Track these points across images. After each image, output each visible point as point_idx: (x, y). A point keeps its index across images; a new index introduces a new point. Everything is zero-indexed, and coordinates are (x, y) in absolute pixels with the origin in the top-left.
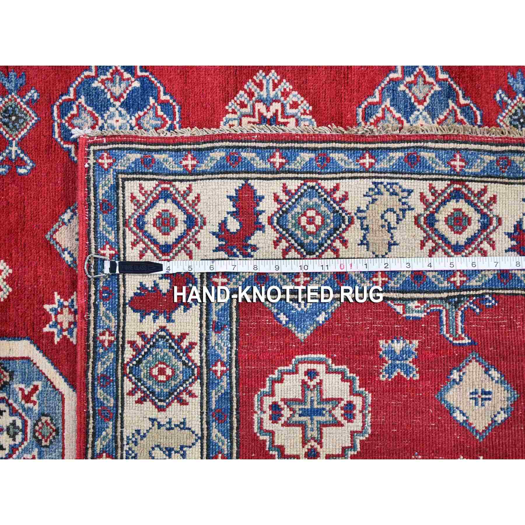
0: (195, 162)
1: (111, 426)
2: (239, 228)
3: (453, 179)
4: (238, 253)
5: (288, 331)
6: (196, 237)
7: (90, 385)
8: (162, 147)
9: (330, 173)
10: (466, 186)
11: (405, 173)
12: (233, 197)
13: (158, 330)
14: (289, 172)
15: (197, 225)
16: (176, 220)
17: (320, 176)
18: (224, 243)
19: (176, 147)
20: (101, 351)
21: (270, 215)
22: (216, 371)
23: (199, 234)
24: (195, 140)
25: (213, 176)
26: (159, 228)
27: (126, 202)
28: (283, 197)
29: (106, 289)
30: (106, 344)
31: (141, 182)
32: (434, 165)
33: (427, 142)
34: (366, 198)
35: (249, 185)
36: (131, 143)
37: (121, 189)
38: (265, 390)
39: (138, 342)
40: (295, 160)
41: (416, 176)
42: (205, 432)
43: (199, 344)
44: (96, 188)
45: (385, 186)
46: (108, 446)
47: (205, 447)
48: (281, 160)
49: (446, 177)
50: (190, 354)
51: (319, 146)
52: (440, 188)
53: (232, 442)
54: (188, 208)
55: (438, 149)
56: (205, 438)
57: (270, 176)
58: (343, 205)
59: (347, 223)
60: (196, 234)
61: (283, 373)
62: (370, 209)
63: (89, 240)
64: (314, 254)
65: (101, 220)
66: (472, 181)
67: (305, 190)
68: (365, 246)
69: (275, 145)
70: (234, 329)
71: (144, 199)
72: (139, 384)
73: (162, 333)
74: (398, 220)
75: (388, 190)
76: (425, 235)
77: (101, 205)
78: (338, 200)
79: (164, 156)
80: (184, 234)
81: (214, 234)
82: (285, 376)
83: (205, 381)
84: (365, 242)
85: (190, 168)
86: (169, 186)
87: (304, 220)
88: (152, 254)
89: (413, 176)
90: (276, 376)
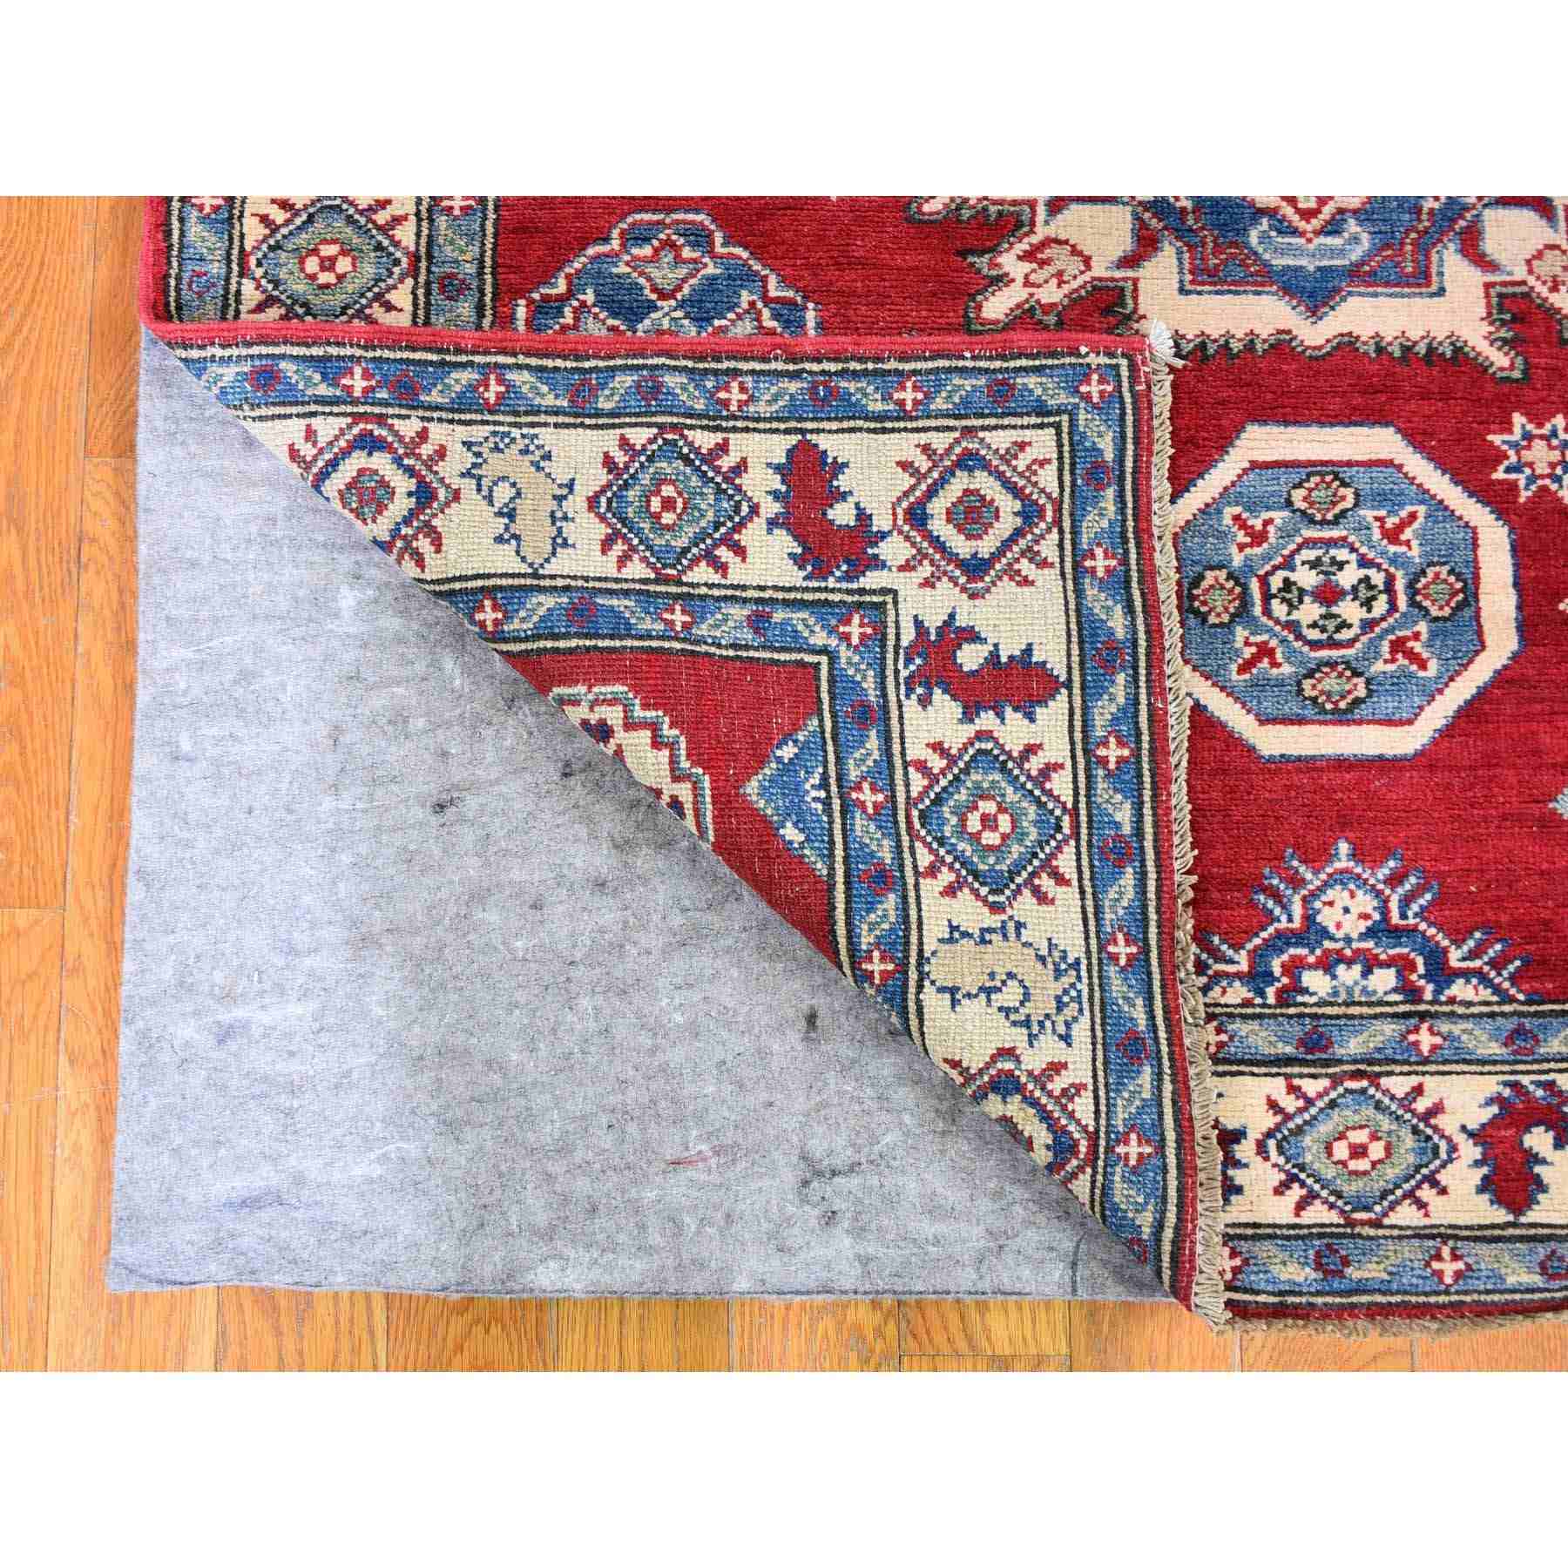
0: (1100, 573)
1: (558, 403)
2: (965, 669)
3: (1098, 1138)
4: (912, 667)
5: (762, 762)
6: (945, 579)
7: (641, 361)
8: (1130, 505)
9: (1092, 866)
10: (1081, 1169)
11: (1104, 1031)
12: (1030, 656)
13: (750, 499)
14: (1089, 777)
15: (968, 581)
16: (979, 537)
17: (1084, 843)
18: (933, 638)
19: (1131, 535)
20: (709, 384)
21: (996, 735)
22: (673, 611)
23: (951, 585)
24: (1148, 575)
25: (1072, 614)
26: (960, 501)
27: (1013, 432)
28: (1035, 764)
29: (833, 393)
30: (722, 395)
31: (1055, 464)
32: (1126, 1095)
33: (1173, 1082)
34: (1046, 944)
35: (1057, 690)
36: (1137, 441)
37: (1039, 421)
38: (637, 708)
39: (725, 458)
40: (1116, 790)
41: (1100, 1054)
42: (547, 583)
43: (723, 582)
44: (1038, 370)
45: (1073, 985)
46: (520, 396)
47: (516, 582)
48: (1113, 760)
49: (1103, 1122)
50: (703, 564)
51: (1148, 844)
52: (1077, 1108)
53: (527, 639)
54: (1004, 561)
55: (1160, 1105)
56: (535, 582)
57: (1078, 736)
58: (1027, 892)
59: (991, 898)
60: (951, 579)
61: (672, 746)
62: (1026, 951)
63: (932, 358)
64: (923, 826)
65: (974, 382)
66: (1093, 1182)
67: (1052, 812)
68: (947, 936)
69: (1146, 745)
70: (757, 655)
71: (1020, 469)
72: (643, 458)
73: (745, 509)
74: (1006, 1011)
75: (1066, 992)
76: (973, 1071)
77: (1004, 383)
78: (1037, 882)
79: (1112, 509)
80: (951, 554)
81: (952, 616)
82: (666, 752)
83: (652, 588)
84: (956, 935)
85: (1088, 563)
86: (1049, 519)
87: (989, 807)
88: (906, 487)
89: (1099, 1047)
90: (665, 732)
